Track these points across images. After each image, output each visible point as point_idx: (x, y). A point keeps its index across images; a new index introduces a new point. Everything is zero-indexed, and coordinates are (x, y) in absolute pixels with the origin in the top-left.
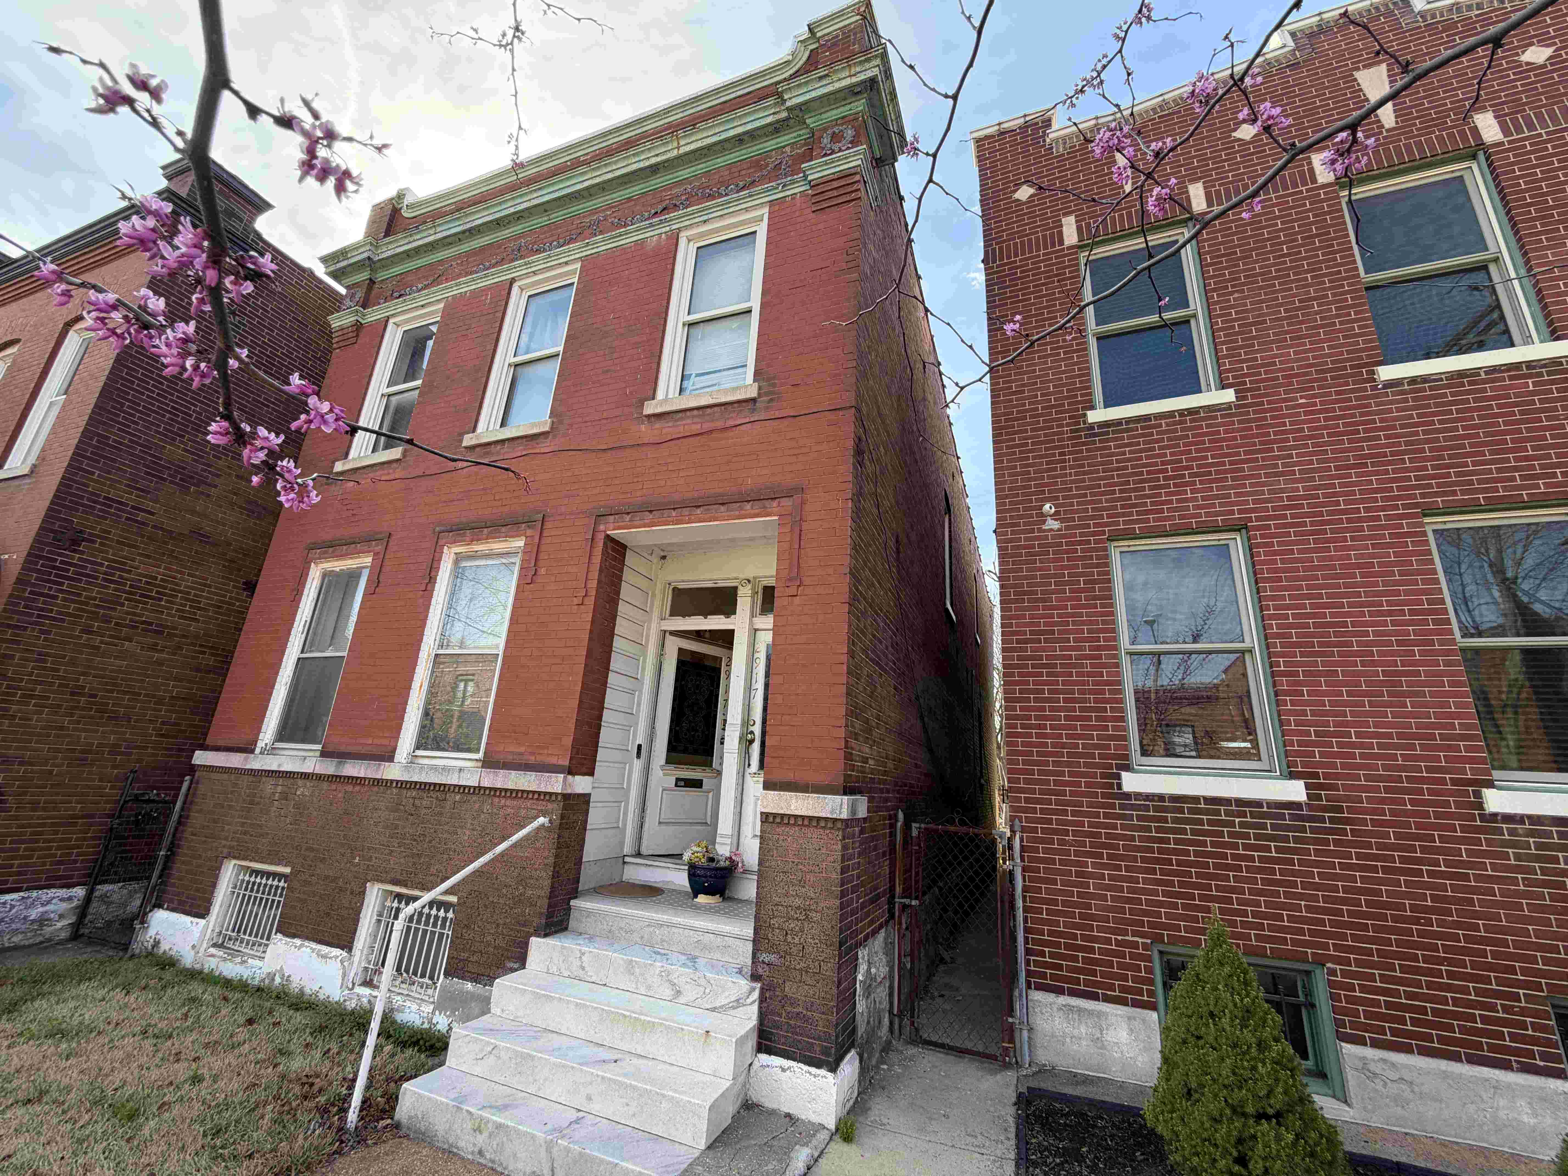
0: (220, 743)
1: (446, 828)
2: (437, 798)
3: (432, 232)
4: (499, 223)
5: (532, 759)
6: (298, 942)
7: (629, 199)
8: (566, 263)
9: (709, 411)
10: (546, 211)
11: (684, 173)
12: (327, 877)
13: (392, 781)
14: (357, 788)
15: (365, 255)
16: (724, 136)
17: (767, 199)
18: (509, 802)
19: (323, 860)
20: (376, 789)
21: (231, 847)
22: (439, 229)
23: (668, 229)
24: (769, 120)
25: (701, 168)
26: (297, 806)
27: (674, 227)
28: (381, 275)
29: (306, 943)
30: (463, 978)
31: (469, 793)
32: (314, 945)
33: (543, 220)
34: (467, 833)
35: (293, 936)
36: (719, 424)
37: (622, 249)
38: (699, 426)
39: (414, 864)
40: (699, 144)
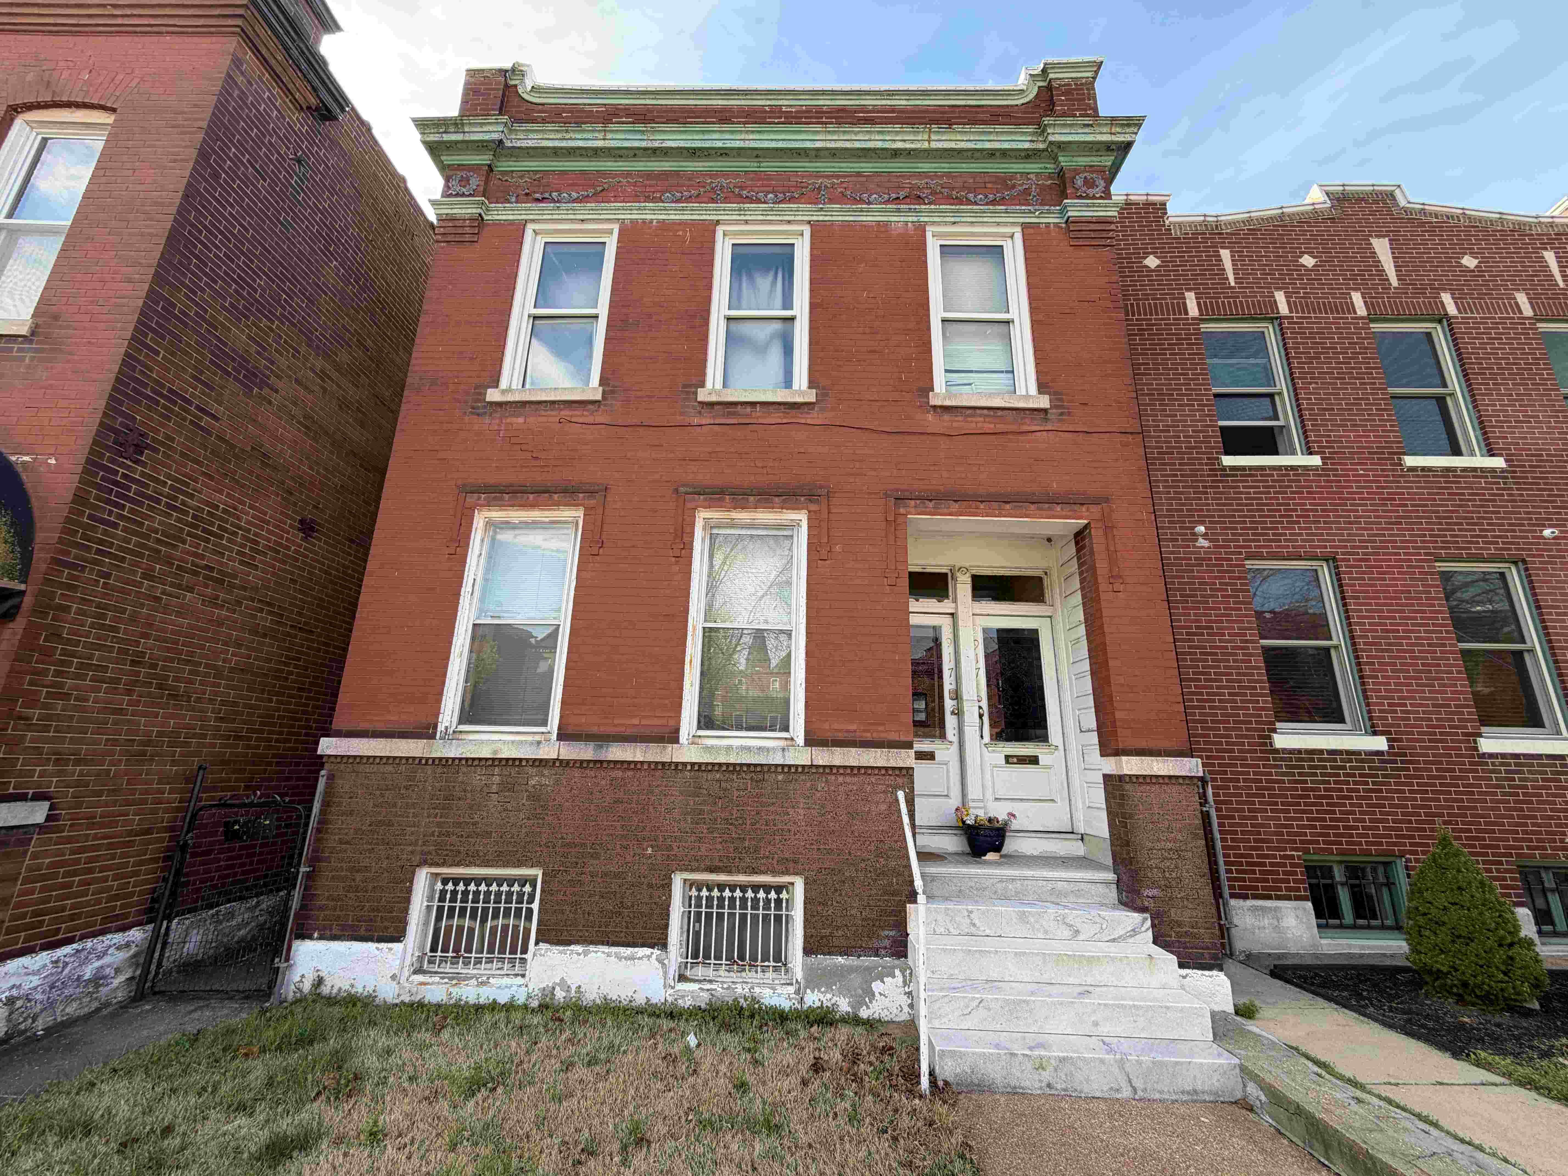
0: (363, 726)
1: (772, 808)
2: (752, 779)
3: (601, 136)
4: (694, 153)
5: (868, 736)
6: (579, 948)
7: (859, 174)
8: (789, 222)
9: (1000, 413)
10: (757, 156)
11: (926, 167)
12: (606, 874)
13: (684, 764)
14: (630, 773)
15: (495, 136)
16: (979, 146)
17: (1022, 220)
18: (848, 779)
19: (595, 856)
20: (658, 773)
21: (423, 853)
22: (609, 136)
23: (915, 219)
24: (1027, 145)
25: (944, 167)
26: (534, 797)
27: (922, 219)
28: (504, 165)
29: (592, 948)
30: (830, 954)
31: (796, 772)
32: (606, 949)
33: (751, 166)
34: (802, 812)
35: (568, 943)
36: (1013, 428)
37: (864, 226)
38: (992, 426)
39: (736, 849)
40: (952, 145)
